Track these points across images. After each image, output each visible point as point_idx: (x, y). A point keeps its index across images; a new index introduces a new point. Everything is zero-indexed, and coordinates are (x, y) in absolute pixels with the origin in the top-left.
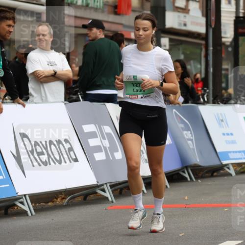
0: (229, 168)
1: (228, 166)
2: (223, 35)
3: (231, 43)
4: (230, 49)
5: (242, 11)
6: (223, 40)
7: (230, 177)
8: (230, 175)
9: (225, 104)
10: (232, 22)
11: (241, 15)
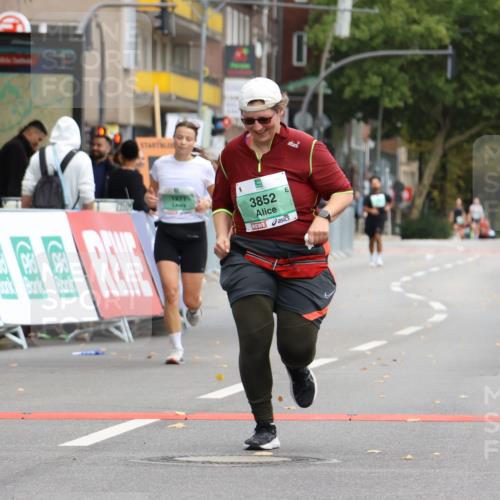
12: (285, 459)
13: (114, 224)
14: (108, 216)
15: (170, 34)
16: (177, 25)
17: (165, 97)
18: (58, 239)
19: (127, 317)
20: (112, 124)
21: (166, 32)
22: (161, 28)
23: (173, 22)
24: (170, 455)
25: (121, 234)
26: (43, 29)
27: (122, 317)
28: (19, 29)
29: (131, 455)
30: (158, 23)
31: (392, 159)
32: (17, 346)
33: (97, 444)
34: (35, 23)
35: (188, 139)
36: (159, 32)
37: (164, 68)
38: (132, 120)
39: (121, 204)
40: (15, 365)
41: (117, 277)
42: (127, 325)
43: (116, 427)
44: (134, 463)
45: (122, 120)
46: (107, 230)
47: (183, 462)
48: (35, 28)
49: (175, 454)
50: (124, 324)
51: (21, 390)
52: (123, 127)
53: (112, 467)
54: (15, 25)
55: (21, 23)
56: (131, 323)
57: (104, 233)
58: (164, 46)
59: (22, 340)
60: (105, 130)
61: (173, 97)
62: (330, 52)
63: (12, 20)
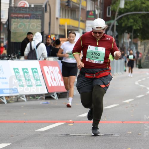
0: (3, 99)
1: (2, 98)
2: (2, 18)
3: (6, 22)
4: (5, 26)
5: (13, 3)
6: (2, 20)
7: (3, 105)
8: (4, 103)
9: (2, 59)
10: (8, 10)
11: (13, 6)
12: (103, 135)
13: (53, 64)
14: (51, 62)
15: (70, 7)
16: (72, 5)
17: (68, 26)
18: (36, 69)
19: (56, 92)
20: (53, 34)
21: (69, 6)
22: (68, 5)
23: (71, 4)
24: (68, 133)
25: (55, 67)
26: (32, 6)
27: (55, 92)
28: (26, 6)
29: (57, 133)
30: (67, 4)
31: (136, 44)
32: (23, 101)
33: (47, 130)
34: (30, 4)
35: (73, 37)
36: (67, 7)
37: (68, 17)
38: (59, 33)
39: (55, 58)
40: (23, 107)
41: (53, 80)
42: (56, 94)
43: (53, 125)
44: (58, 136)
45: (56, 33)
46: (51, 66)
47: (72, 135)
48: (30, 6)
49: (70, 133)
50: (55, 94)
51: (24, 114)
52: (56, 35)
53: (51, 137)
54: (24, 5)
55: (26, 4)
56: (57, 94)
57: (50, 67)
58: (68, 11)
59: (25, 99)
60: (50, 36)
61: (71, 26)
62: (118, 12)
63: (23, 3)
